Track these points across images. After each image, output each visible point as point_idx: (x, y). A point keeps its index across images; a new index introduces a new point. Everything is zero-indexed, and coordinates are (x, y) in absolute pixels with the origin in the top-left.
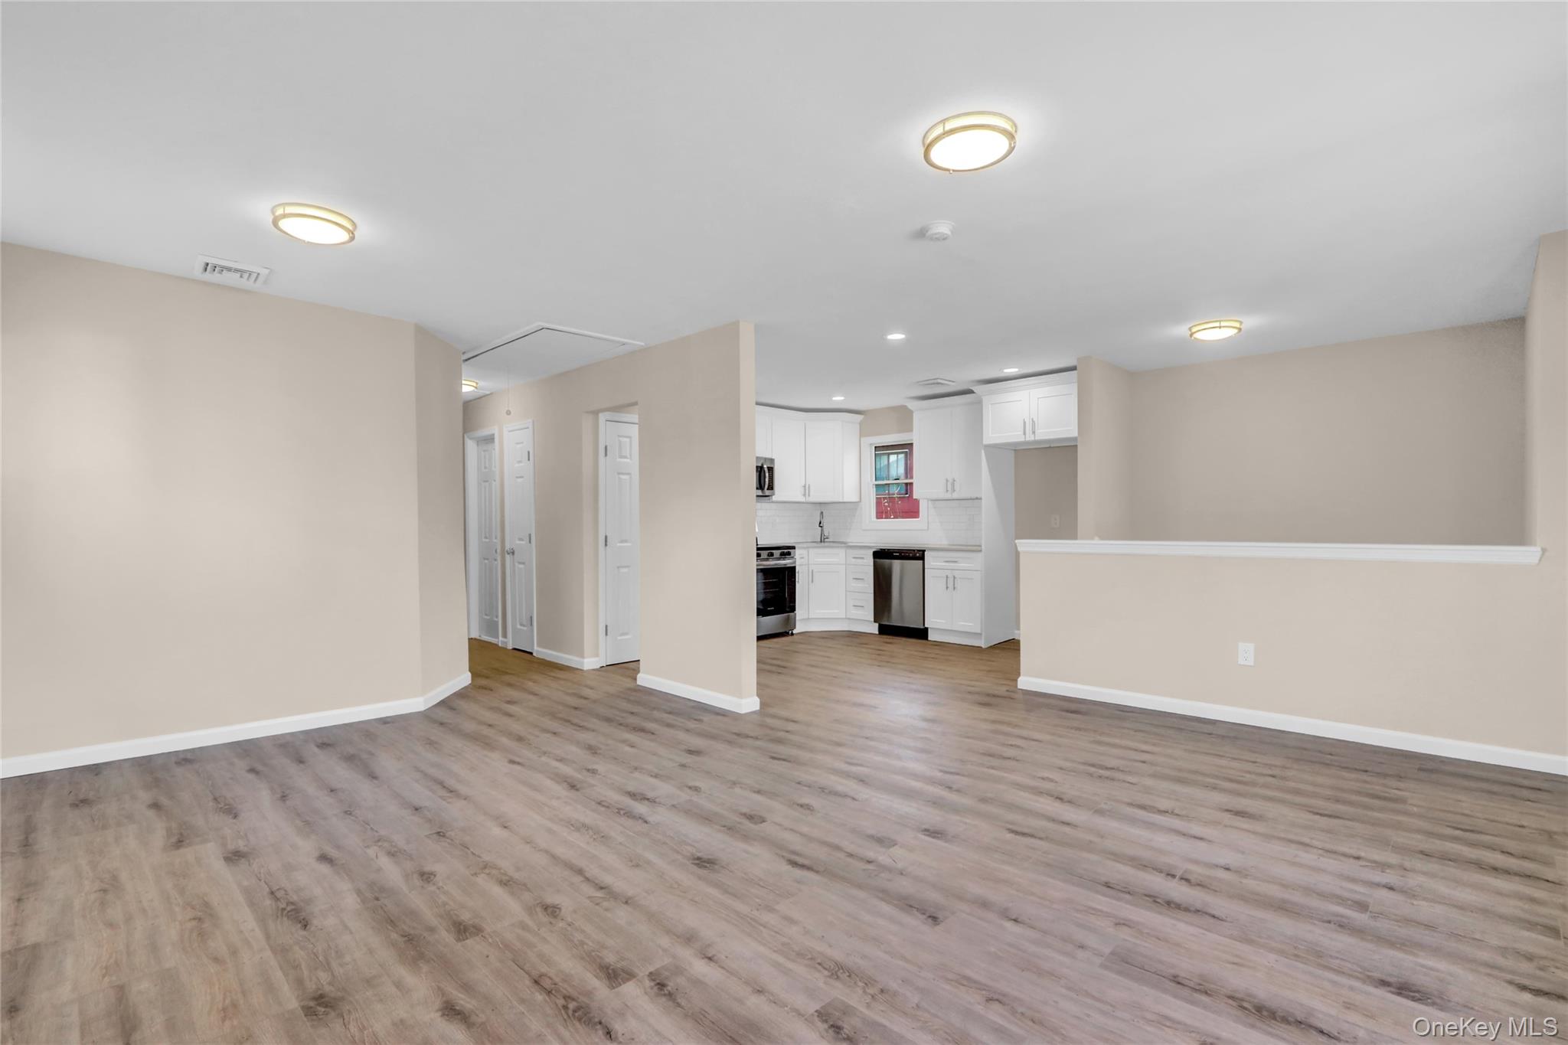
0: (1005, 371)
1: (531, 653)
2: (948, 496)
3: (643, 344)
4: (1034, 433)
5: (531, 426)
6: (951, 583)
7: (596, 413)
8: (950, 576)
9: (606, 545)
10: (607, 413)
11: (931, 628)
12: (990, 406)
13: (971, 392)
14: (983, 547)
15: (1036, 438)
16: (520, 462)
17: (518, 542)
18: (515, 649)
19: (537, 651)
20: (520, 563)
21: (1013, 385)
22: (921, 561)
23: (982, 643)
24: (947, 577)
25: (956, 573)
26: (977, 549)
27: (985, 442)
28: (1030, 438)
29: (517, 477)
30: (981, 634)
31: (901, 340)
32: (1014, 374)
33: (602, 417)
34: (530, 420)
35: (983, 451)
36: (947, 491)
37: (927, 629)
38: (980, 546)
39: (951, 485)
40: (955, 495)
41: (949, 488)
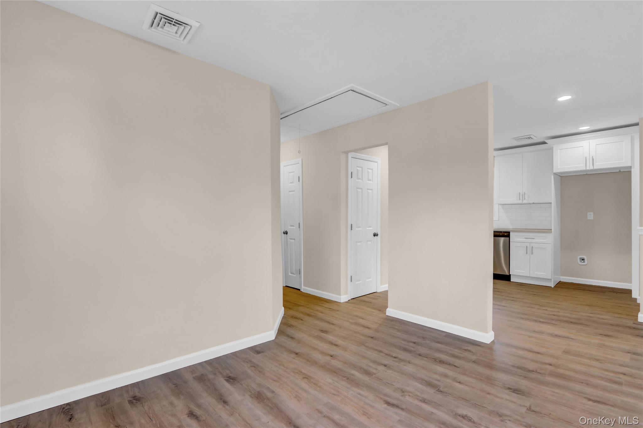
0: (581, 129)
1: (299, 290)
2: (520, 202)
3: (399, 105)
4: (593, 165)
5: (300, 162)
6: (530, 250)
7: (347, 153)
8: (528, 246)
9: (351, 229)
10: (353, 153)
11: (512, 275)
12: (559, 151)
13: (544, 143)
14: (553, 230)
15: (594, 168)
16: (292, 183)
17: (290, 227)
18: (286, 286)
19: (304, 289)
20: (291, 239)
21: (583, 137)
22: (508, 238)
23: (552, 285)
24: (527, 247)
25: (532, 245)
26: (549, 231)
27: (555, 171)
28: (590, 167)
29: (290, 191)
30: (551, 280)
31: (570, 99)
32: (588, 130)
33: (350, 155)
34: (300, 159)
35: (553, 176)
36: (520, 199)
37: (510, 275)
38: (551, 230)
39: (522, 196)
40: (525, 202)
41: (521, 198)
